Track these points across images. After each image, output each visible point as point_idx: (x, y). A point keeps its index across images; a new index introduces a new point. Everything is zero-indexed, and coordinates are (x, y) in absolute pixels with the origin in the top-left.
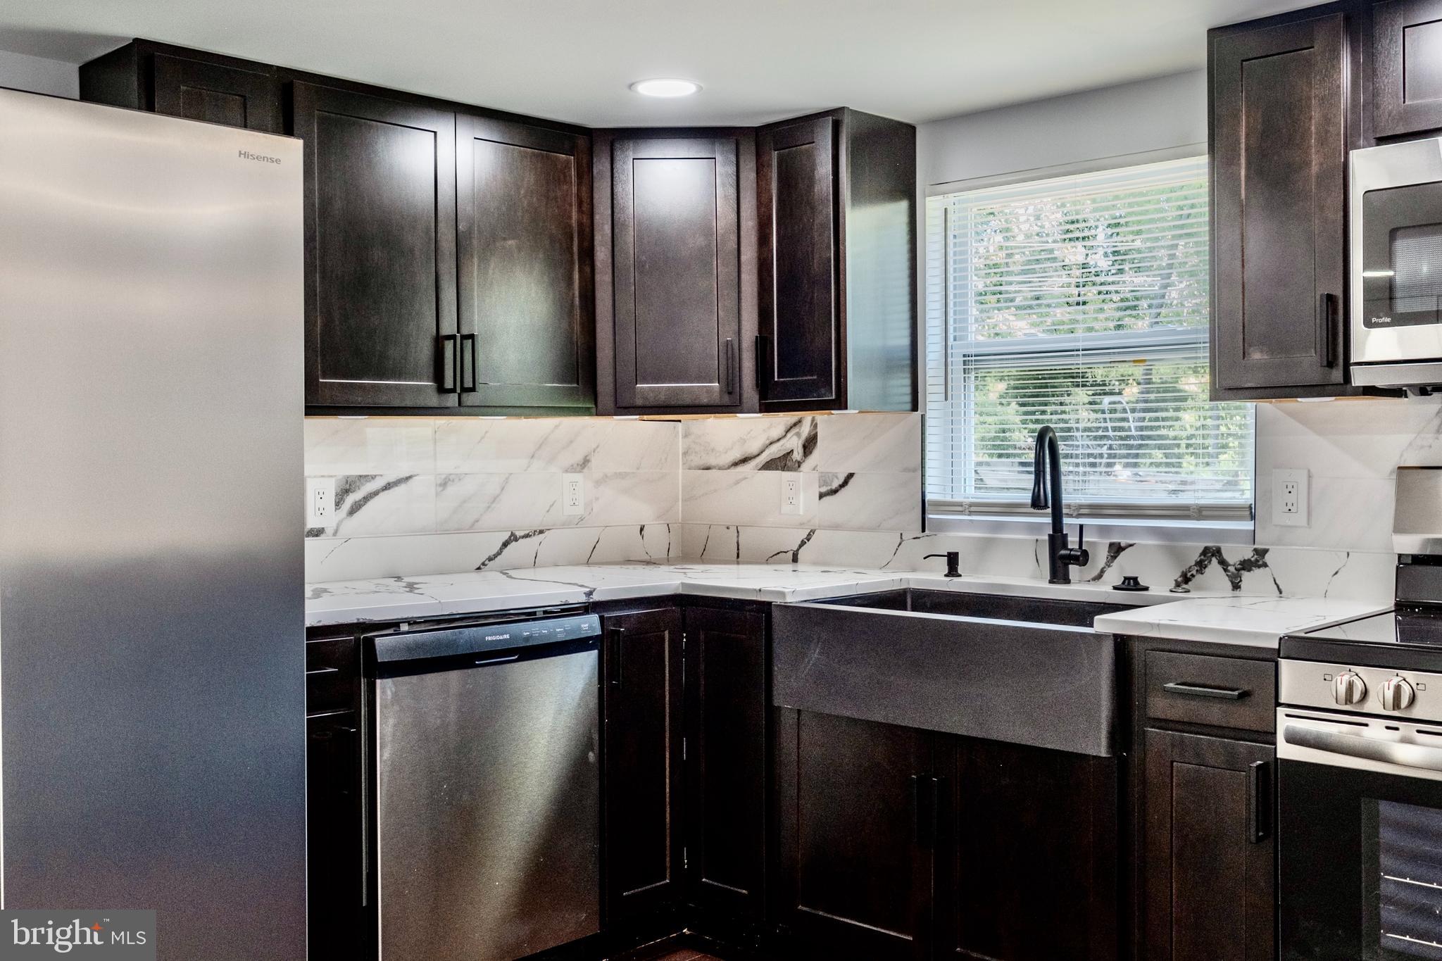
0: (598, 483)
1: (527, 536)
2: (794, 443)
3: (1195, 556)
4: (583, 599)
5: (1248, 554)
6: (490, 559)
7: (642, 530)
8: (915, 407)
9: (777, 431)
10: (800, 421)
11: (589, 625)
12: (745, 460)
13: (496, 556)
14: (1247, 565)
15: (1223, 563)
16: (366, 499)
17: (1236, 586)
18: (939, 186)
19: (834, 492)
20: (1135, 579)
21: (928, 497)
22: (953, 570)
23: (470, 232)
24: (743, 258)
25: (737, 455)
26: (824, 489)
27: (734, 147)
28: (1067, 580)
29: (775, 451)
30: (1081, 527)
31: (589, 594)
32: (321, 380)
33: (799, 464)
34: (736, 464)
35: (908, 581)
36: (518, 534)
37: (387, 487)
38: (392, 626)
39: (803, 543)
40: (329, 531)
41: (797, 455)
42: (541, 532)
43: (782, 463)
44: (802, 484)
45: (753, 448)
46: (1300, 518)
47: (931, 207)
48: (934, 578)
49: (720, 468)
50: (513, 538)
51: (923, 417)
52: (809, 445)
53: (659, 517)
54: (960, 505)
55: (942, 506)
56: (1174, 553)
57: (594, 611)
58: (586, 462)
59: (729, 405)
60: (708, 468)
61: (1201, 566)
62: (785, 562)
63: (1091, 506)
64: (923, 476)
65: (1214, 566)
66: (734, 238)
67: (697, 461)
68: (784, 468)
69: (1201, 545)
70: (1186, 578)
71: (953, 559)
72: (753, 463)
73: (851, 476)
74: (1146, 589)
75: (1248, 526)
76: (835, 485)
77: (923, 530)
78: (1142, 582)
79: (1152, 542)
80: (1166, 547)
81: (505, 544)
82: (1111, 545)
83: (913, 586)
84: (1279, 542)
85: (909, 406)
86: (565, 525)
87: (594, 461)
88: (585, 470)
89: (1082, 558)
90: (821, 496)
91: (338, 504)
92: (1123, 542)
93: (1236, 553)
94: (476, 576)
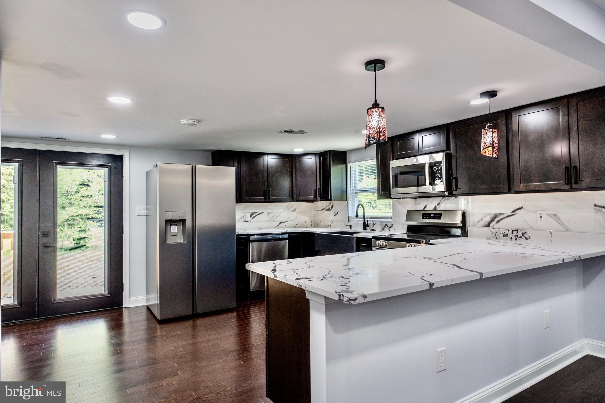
0: (297, 214)
1: (284, 222)
2: (330, 206)
3: (384, 226)
4: (285, 232)
5: (391, 225)
6: (277, 226)
7: (306, 222)
8: (347, 200)
9: (328, 204)
10: (331, 203)
11: (286, 236)
12: (323, 209)
13: (278, 226)
14: (391, 227)
15: (388, 226)
16: (255, 216)
17: (389, 231)
18: (350, 162)
19: (336, 215)
20: (374, 229)
21: (349, 216)
22: (351, 228)
23: (270, 173)
24: (317, 175)
25: (322, 208)
26: (334, 214)
27: (315, 156)
28: (366, 230)
29: (327, 208)
30: (367, 221)
31: (286, 231)
32: (245, 198)
33: (331, 210)
34: (322, 210)
35: (343, 230)
36: (282, 222)
37: (259, 214)
38: (253, 235)
39: (331, 224)
40: (249, 221)
41: (331, 209)
42: (286, 222)
43: (328, 210)
44: (331, 213)
45: (324, 207)
46: (398, 219)
47: (349, 165)
48: (347, 230)
49: (320, 211)
50: (281, 223)
51: (348, 202)
52: (332, 206)
53: (310, 220)
54: (353, 217)
55: (350, 217)
56: (381, 225)
57: (287, 234)
58: (295, 210)
59: (315, 200)
60: (318, 211)
61: (385, 227)
62: (328, 227)
63: (371, 217)
64: (348, 212)
65: (387, 227)
66: (315, 172)
67: (317, 210)
68: (329, 211)
69: (385, 224)
70: (383, 229)
71: (351, 226)
72: (324, 210)
73: (338, 212)
74: (376, 231)
75: (391, 220)
76: (336, 214)
77: (348, 221)
78: (375, 230)
79: (379, 223)
80: (380, 224)
81: (280, 224)
82: (373, 224)
83: (344, 231)
84: (395, 223)
85: (346, 200)
86: (292, 220)
87: (297, 210)
88: (295, 212)
89: (368, 226)
90: (334, 216)
91: (251, 217)
92: (375, 223)
93: (389, 225)
94: (274, 229)
